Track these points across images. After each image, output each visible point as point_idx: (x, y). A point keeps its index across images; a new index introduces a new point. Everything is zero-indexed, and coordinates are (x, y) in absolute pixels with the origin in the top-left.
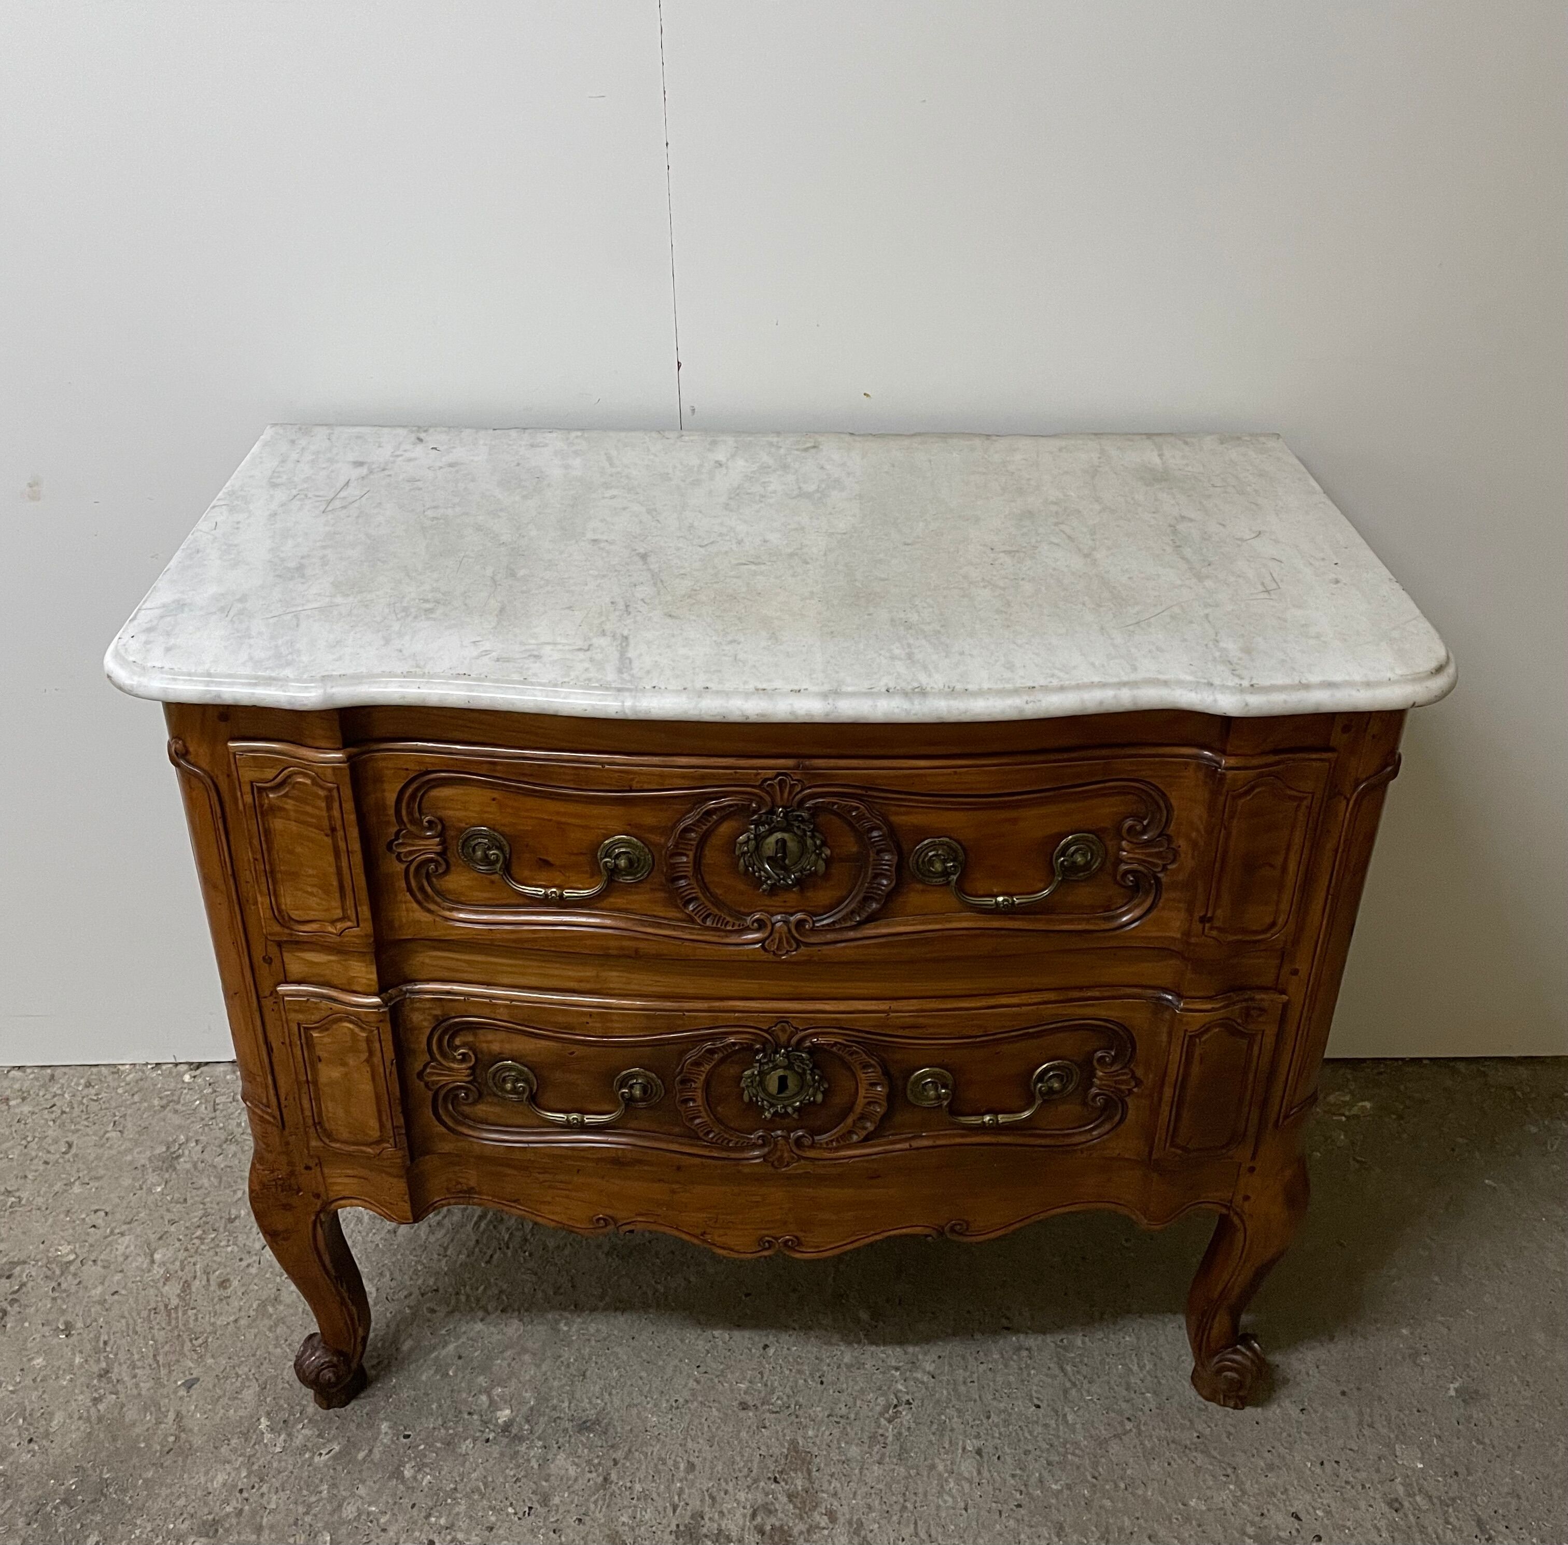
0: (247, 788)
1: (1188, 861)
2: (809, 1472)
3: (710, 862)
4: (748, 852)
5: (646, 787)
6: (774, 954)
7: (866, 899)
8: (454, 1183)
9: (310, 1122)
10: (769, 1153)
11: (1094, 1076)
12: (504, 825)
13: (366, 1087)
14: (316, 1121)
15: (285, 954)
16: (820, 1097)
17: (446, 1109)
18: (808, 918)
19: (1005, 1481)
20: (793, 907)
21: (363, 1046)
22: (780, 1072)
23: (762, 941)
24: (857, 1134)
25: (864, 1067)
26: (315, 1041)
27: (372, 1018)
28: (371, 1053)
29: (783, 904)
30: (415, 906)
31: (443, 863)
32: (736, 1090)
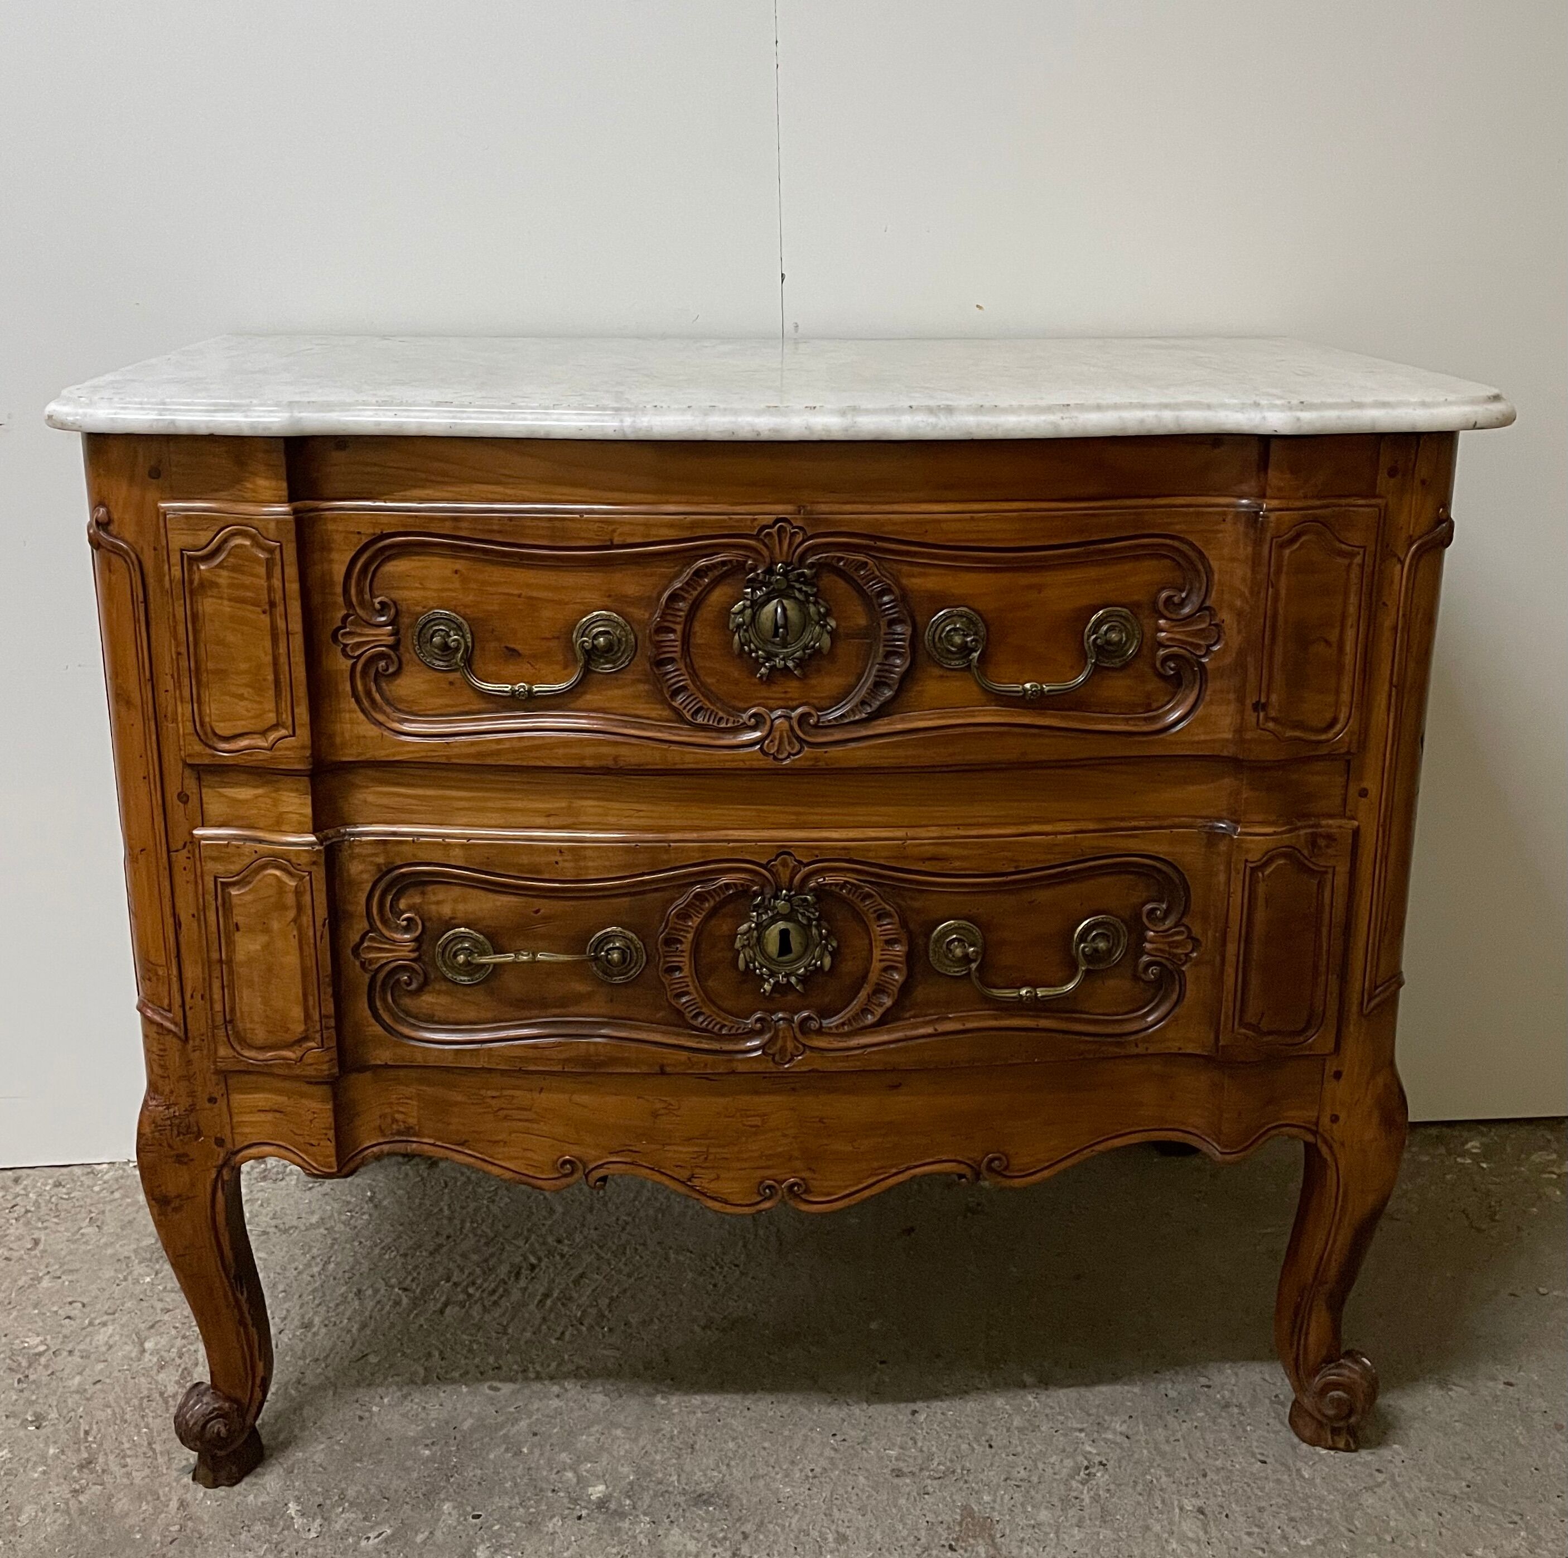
0: (175, 558)
1: (1234, 637)
2: (993, 1539)
4: (746, 624)
5: (630, 540)
7: (880, 684)
11: (1145, 940)
12: (466, 606)
13: (291, 959)
17: (384, 999)
18: (813, 711)
20: (794, 700)
21: (289, 899)
22: (781, 925)
26: (234, 901)
27: (303, 859)
28: (299, 910)
29: (784, 695)
31: (396, 659)
32: (730, 955)
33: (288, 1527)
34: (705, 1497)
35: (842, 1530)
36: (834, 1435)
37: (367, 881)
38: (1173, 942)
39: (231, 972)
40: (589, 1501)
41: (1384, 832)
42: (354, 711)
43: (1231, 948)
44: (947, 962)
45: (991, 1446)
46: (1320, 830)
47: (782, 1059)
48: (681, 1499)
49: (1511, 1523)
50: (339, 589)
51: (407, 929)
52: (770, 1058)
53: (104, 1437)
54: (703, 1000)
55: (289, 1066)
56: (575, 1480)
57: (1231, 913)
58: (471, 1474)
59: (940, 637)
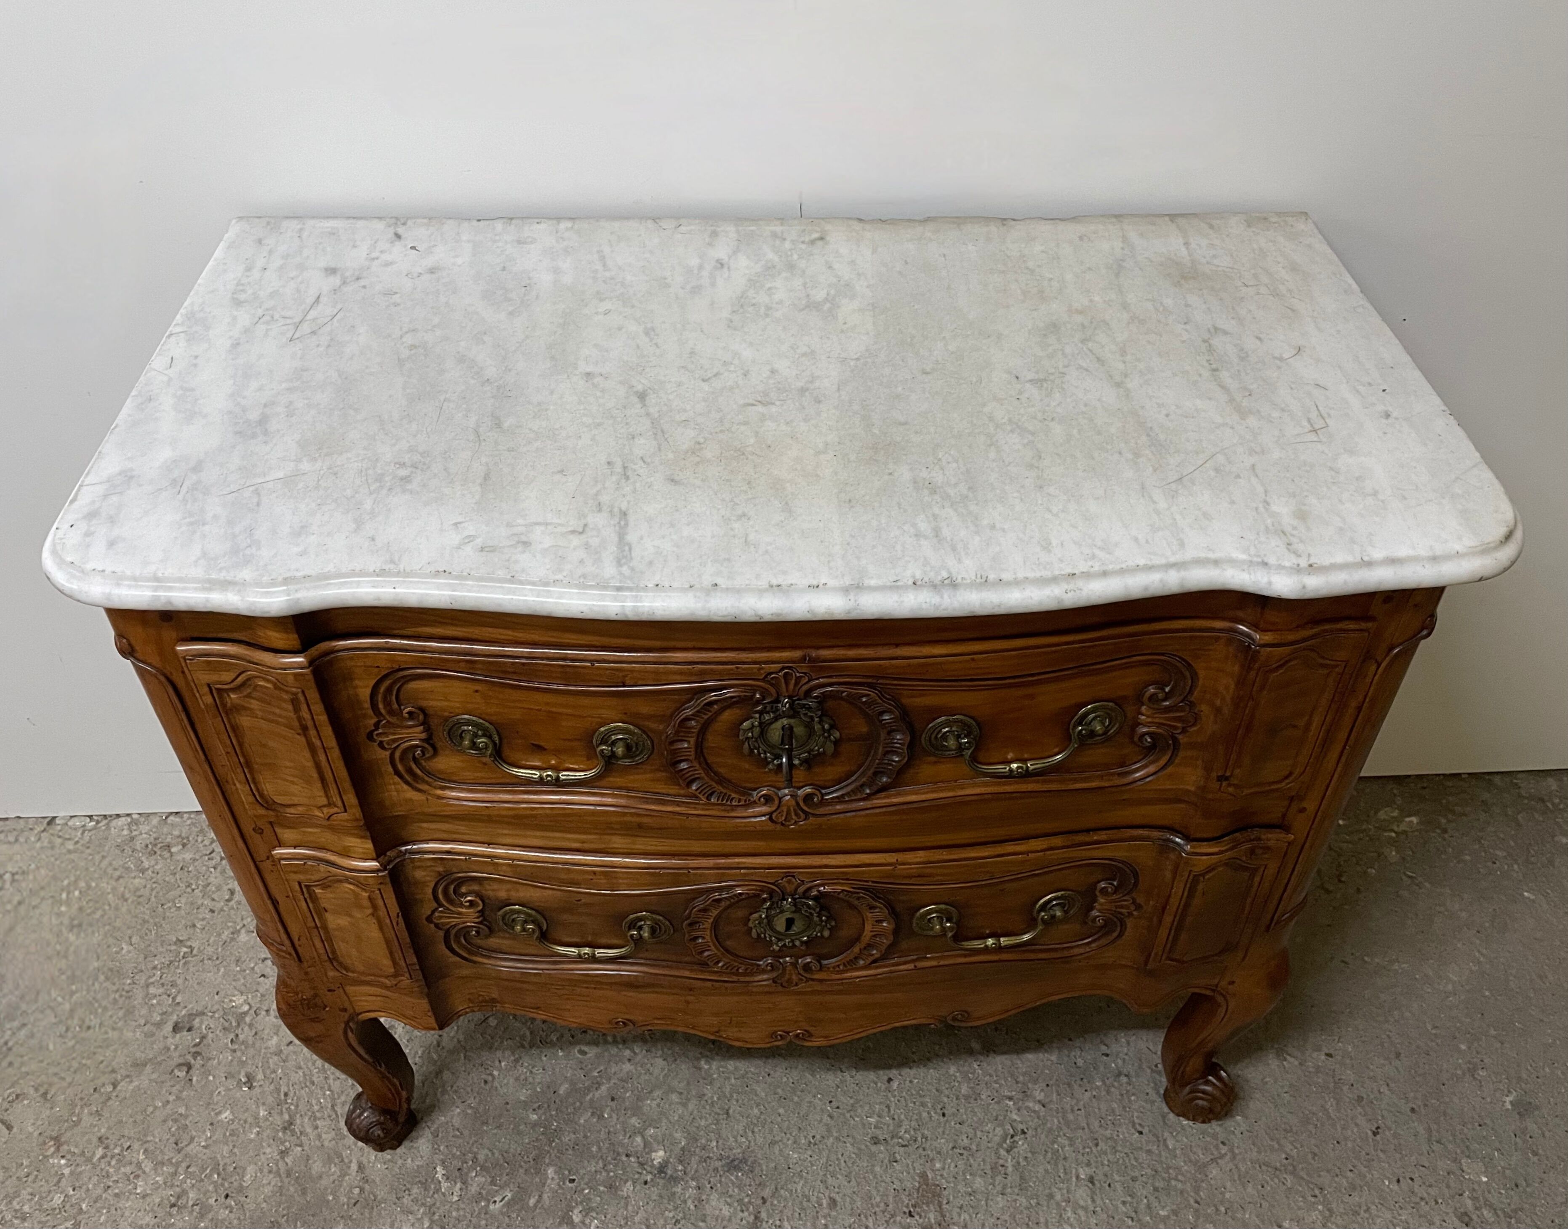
3: (714, 746)
33: (437, 1190)
34: (736, 1163)
35: (833, 1195)
36: (831, 1102)
37: (430, 881)
38: (1120, 905)
40: (653, 1166)
42: (399, 784)
43: (1168, 919)
45: (944, 1115)
46: (1259, 843)
47: (788, 985)
48: (718, 1164)
49: (1312, 1196)
50: (367, 705)
51: (470, 906)
52: (779, 985)
53: (299, 1099)
56: (642, 1145)
58: (567, 1138)
59: (936, 737)
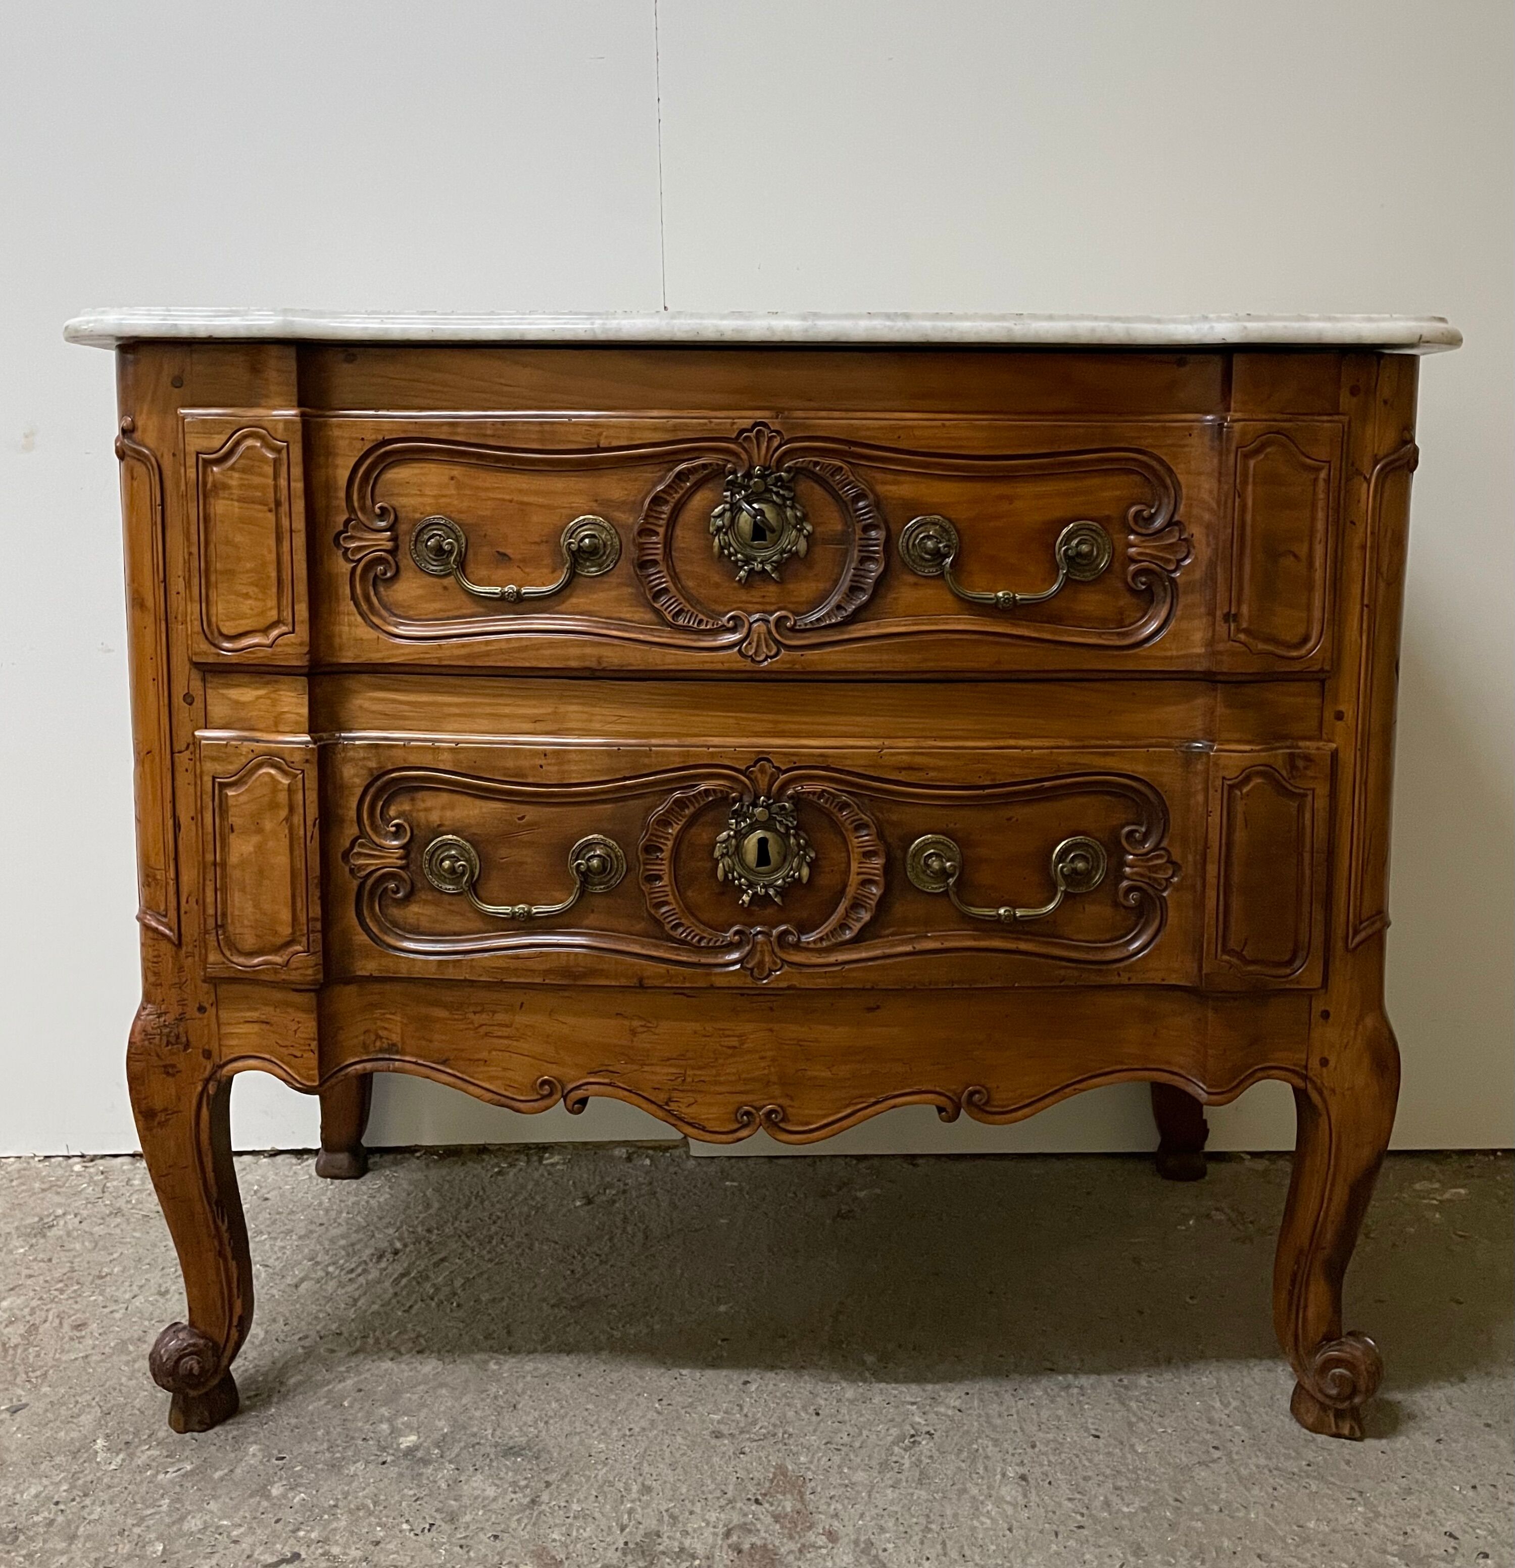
0: (191, 461)
1: (1203, 550)
2: (801, 1494)
3: (682, 545)
4: (723, 526)
5: (615, 443)
6: (753, 660)
7: (854, 589)
8: (373, 1037)
9: (211, 922)
10: (748, 954)
11: (1125, 864)
12: (461, 512)
13: (281, 860)
14: (219, 923)
15: (209, 691)
16: (805, 871)
17: (372, 908)
18: (790, 615)
19: (1060, 1505)
20: (771, 604)
21: (283, 797)
22: (759, 834)
23: (740, 642)
24: (850, 928)
25: (857, 828)
26: (231, 802)
27: (297, 757)
28: (291, 809)
29: (760, 600)
30: (359, 619)
31: (392, 562)
32: (709, 865)
34: (515, 1450)
35: (648, 1482)
37: (359, 786)
38: (1155, 866)
39: (224, 876)
40: (398, 1449)
41: (1362, 756)
42: (353, 614)
44: (925, 878)
46: (1297, 751)
47: (761, 974)
48: (491, 1451)
50: (342, 494)
51: (396, 835)
52: (749, 973)
54: (682, 911)
55: (276, 972)
56: (388, 1431)
57: (1210, 836)
59: (914, 544)
